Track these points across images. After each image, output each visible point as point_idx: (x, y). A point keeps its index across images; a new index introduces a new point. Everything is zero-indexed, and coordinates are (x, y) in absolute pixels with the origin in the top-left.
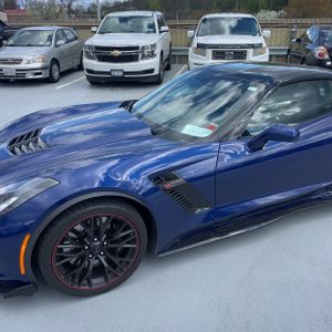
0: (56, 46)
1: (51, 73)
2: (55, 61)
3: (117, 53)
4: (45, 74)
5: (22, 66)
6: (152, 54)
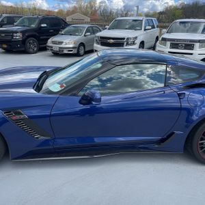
0: (85, 36)
1: (78, 51)
2: (82, 44)
3: (112, 41)
4: (75, 51)
5: (63, 46)
6: (134, 43)
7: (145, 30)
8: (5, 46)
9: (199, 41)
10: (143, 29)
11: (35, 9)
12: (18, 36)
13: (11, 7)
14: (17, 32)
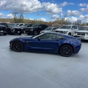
0: (52, 30)
6: (66, 33)
7: (72, 29)
8: (28, 33)
9: (87, 33)
10: (71, 29)
11: (41, 21)
12: (32, 30)
13: (33, 21)
14: (32, 29)
